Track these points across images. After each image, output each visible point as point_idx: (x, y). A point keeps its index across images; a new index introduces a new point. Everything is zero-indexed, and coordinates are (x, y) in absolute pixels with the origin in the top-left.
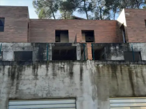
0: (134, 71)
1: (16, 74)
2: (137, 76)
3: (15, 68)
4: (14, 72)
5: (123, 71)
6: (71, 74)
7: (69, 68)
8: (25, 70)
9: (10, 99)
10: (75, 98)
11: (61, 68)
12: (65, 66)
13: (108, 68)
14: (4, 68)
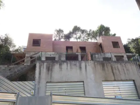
0: (114, 67)
1: (50, 68)
2: (115, 69)
3: (50, 64)
4: (49, 67)
5: (108, 67)
6: (80, 68)
7: (79, 65)
8: (55, 66)
9: (47, 82)
10: (83, 82)
11: (75, 64)
12: (77, 64)
13: (100, 65)
14: (43, 64)
